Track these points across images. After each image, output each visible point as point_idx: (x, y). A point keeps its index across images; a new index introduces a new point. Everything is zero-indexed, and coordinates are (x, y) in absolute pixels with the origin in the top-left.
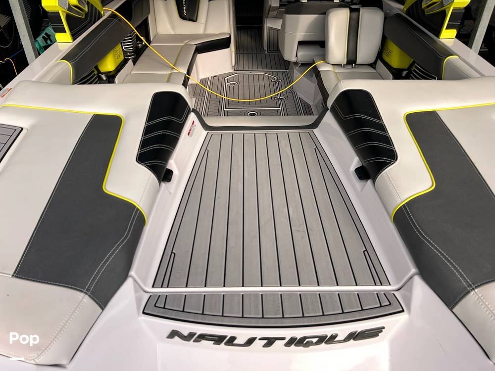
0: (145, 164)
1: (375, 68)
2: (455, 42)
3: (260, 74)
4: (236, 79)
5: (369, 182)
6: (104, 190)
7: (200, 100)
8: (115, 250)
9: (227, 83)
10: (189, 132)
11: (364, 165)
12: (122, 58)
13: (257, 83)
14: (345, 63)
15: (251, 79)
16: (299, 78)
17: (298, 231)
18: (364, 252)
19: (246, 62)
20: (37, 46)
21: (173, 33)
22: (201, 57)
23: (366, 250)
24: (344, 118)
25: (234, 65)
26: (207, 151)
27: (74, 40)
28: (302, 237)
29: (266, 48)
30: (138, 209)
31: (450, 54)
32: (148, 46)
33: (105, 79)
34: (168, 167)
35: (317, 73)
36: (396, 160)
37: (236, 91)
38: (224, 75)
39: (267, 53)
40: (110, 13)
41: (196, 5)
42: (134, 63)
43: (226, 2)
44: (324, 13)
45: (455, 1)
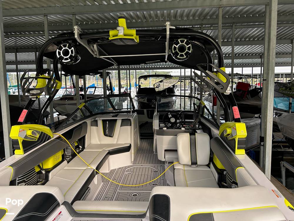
1: (210, 167)
2: (245, 157)
4: (132, 170)
7: (106, 184)
9: (126, 173)
12: (60, 160)
13: (143, 173)
14: (190, 164)
15: (141, 170)
21: (99, 143)
22: (111, 157)
25: (133, 161)
27: (24, 154)
33: (44, 173)
37: (129, 178)
38: (126, 167)
39: (155, 153)
40: (58, 136)
41: (113, 129)
42: (68, 162)
43: (129, 127)
44: (176, 135)
45: (237, 134)
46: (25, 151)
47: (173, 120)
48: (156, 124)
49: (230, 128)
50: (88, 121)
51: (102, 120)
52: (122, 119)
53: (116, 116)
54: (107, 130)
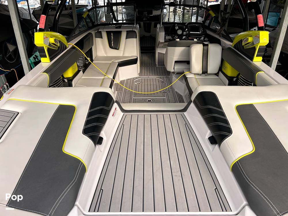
0: (87, 135)
1: (218, 76)
2: (261, 63)
3: (154, 78)
4: (141, 81)
5: (217, 146)
6: (63, 151)
7: (120, 92)
8: (67, 189)
9: (135, 83)
10: (113, 114)
11: (213, 135)
12: (77, 70)
13: (152, 83)
14: (201, 73)
15: (149, 81)
16: (176, 81)
17: (176, 176)
18: (215, 189)
19: (146, 72)
20: (30, 62)
21: (106, 56)
22: (121, 69)
23: (217, 188)
24: (201, 107)
25: (139, 73)
26: (123, 125)
27: (51, 61)
28: (179, 180)
29: (157, 64)
30: (82, 163)
31: (259, 70)
32: (91, 63)
33: (66, 81)
34: (101, 136)
35: (186, 79)
36: (232, 134)
37: (140, 88)
38: (134, 79)
39: (157, 66)
40: (71, 46)
41: (119, 41)
42: (84, 72)
43: (135, 39)
44: (189, 47)
45: (260, 42)
46: (51, 60)
47: (180, 32)
48: (161, 37)
49: (251, 36)
50: (93, 32)
51: (107, 32)
52: (127, 31)
53: (120, 27)
54: (112, 42)
